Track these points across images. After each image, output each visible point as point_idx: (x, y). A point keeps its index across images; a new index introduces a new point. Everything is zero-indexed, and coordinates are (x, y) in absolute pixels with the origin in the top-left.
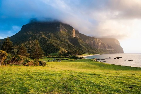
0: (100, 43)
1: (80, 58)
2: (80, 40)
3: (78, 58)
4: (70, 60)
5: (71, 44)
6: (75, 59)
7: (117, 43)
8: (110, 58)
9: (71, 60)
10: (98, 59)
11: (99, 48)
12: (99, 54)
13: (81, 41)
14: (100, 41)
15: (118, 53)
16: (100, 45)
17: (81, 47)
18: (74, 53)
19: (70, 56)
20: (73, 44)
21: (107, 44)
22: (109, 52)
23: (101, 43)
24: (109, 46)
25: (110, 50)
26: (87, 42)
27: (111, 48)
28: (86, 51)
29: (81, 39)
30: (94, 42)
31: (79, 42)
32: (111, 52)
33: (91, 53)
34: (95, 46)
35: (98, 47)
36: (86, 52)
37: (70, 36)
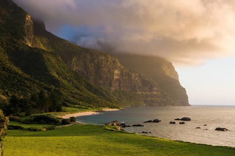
0: (116, 72)
1: (65, 122)
2: (51, 57)
3: (55, 122)
4: (29, 130)
5: (20, 72)
6: (45, 126)
7: (168, 73)
8: (157, 121)
9: (35, 130)
10: (124, 126)
11: (113, 89)
12: (114, 108)
13: (54, 60)
14: (119, 65)
15: (173, 105)
16: (116, 77)
17: (55, 82)
18: (35, 103)
19: (23, 114)
20: (26, 70)
21: (140, 76)
22: (145, 101)
23: (122, 71)
24: (145, 83)
25: (147, 96)
26: (76, 66)
27: (151, 89)
28: (73, 97)
29: (54, 55)
30: (98, 67)
31: (48, 64)
32: (152, 101)
33: (88, 103)
34: (101, 82)
35: (110, 85)
36: (75, 100)
37: (15, 43)
